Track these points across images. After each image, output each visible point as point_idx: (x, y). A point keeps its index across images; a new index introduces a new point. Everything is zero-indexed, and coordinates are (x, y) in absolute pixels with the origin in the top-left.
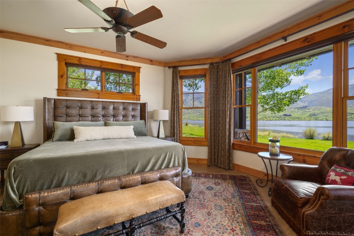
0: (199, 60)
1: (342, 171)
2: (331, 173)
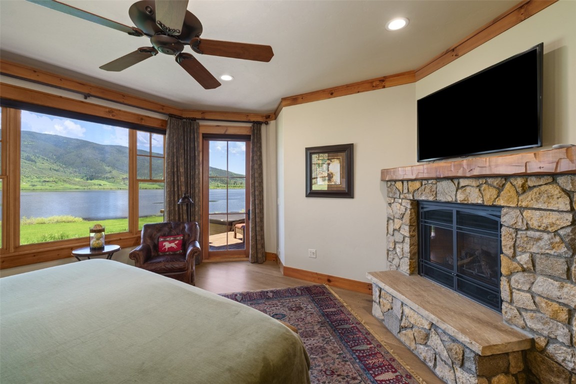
1: (171, 239)
2: (164, 244)
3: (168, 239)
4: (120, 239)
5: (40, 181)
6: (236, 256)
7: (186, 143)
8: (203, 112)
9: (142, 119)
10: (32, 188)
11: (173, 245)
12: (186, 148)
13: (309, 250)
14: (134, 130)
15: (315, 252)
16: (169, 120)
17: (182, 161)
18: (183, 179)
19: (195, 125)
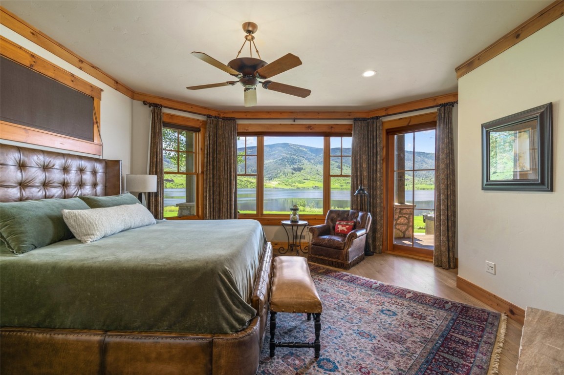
0: (192, 105)
1: (345, 223)
2: (339, 226)
3: (342, 223)
4: (315, 219)
5: (345, 183)
6: (422, 255)
7: (369, 141)
8: (387, 109)
9: (332, 127)
10: (341, 187)
11: (344, 228)
12: (369, 146)
13: (487, 261)
14: (327, 138)
15: (493, 267)
16: (353, 124)
17: (364, 157)
18: (365, 174)
19: (378, 123)
